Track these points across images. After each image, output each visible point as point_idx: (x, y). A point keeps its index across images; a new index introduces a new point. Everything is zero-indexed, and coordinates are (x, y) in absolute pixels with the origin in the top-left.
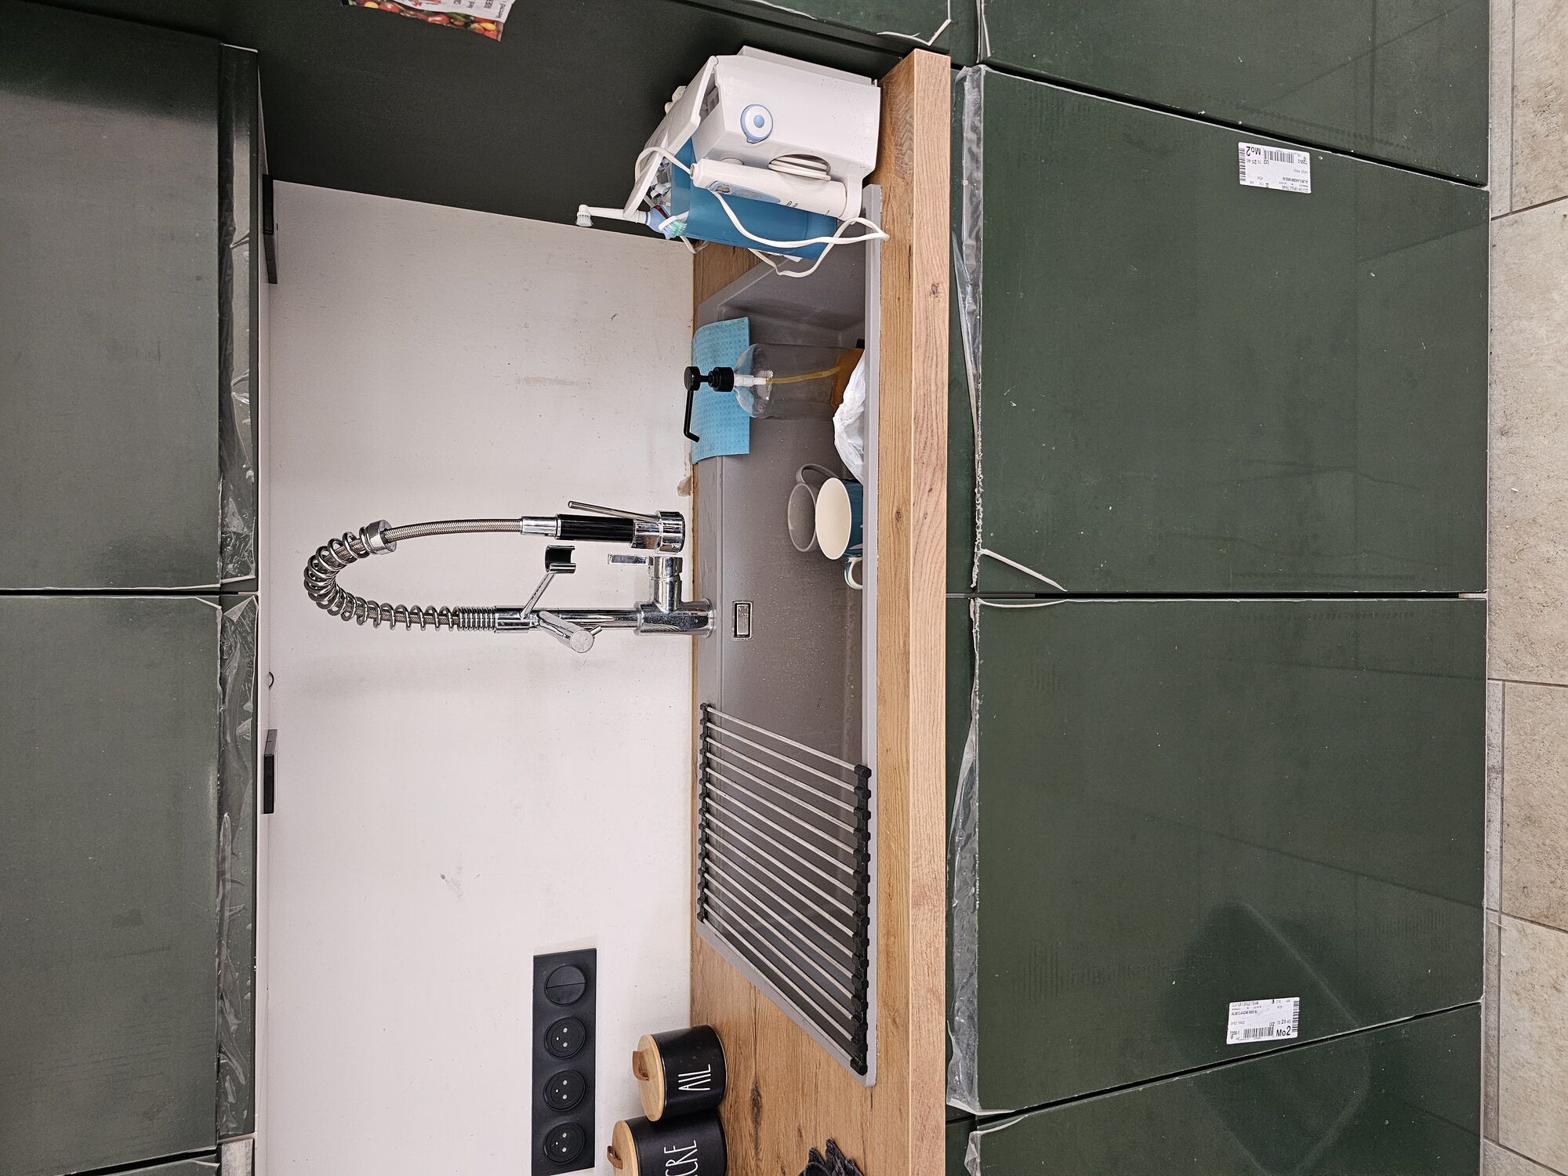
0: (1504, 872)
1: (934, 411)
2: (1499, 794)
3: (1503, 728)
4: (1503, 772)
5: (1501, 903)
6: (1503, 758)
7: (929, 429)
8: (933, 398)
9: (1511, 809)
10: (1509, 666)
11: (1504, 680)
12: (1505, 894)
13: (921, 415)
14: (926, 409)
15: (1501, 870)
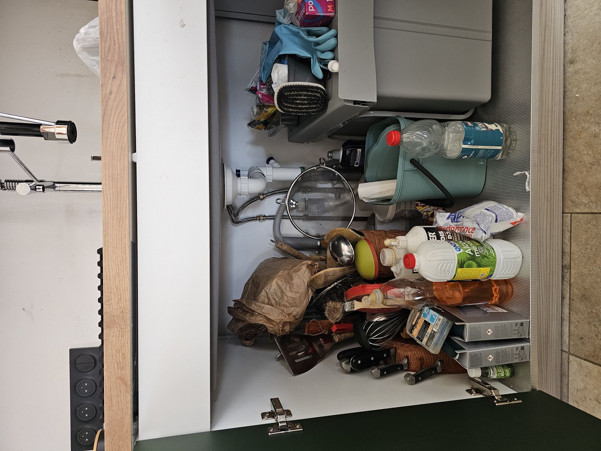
0: (571, 329)
1: (115, 28)
2: (569, 282)
3: (571, 242)
4: (570, 268)
5: (569, 347)
6: (570, 260)
7: (112, 40)
8: (114, 21)
9: (575, 291)
10: (574, 204)
11: (571, 213)
12: (571, 342)
13: (105, 31)
14: (109, 27)
15: (569, 327)
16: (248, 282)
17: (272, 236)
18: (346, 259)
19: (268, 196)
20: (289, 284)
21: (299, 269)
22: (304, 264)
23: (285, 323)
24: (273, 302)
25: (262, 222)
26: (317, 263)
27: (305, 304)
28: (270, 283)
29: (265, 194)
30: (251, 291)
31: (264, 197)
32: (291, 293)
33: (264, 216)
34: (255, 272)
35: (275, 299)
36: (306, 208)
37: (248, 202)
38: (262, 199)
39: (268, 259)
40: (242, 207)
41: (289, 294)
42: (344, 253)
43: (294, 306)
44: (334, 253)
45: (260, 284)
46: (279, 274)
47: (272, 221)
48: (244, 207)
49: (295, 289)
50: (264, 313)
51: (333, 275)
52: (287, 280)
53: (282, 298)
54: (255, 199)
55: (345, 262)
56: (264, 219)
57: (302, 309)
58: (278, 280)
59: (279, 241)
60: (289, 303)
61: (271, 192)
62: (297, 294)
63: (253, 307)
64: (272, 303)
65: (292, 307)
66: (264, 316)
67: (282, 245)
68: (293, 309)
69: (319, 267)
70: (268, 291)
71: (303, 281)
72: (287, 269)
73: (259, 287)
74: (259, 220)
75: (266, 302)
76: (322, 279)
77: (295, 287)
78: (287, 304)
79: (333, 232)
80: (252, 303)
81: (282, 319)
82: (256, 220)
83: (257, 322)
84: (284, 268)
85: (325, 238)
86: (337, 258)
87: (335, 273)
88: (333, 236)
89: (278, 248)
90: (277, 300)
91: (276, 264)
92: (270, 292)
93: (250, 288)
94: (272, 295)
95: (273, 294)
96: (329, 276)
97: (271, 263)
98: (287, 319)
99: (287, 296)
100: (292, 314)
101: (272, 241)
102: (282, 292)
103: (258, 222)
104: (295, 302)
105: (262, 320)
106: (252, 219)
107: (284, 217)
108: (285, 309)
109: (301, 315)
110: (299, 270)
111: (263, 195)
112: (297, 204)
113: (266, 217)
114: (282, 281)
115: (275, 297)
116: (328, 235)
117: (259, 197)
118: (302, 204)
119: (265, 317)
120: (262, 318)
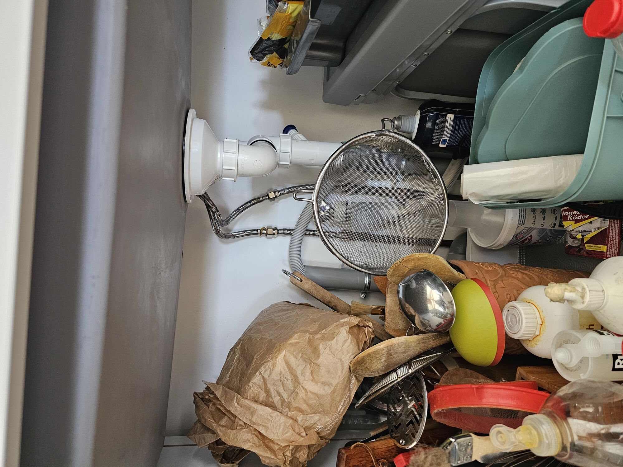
16: (235, 347)
17: (287, 263)
18: (435, 321)
19: (283, 194)
20: (310, 364)
21: (333, 334)
22: (343, 325)
23: (297, 448)
24: (276, 400)
25: (271, 238)
26: (370, 324)
27: (342, 408)
28: (272, 359)
29: (278, 191)
30: (237, 369)
31: (276, 197)
32: (313, 383)
33: (275, 229)
34: (249, 330)
35: (280, 395)
36: (348, 218)
37: (247, 203)
38: (273, 199)
39: (277, 304)
40: (236, 210)
41: (310, 386)
42: (430, 307)
43: (319, 412)
44: (407, 305)
45: (253, 359)
46: (293, 341)
47: (288, 239)
48: (239, 210)
49: (322, 376)
50: (255, 424)
51: (404, 352)
52: (306, 355)
53: (294, 392)
54: (261, 199)
55: (430, 326)
56: (274, 234)
57: (335, 418)
58: (288, 354)
59: (296, 274)
60: (310, 406)
61: (288, 189)
62: (326, 387)
63: (235, 407)
64: (273, 402)
65: (315, 413)
66: (255, 430)
67: (301, 281)
68: (316, 417)
69: (373, 331)
70: (266, 376)
71: (341, 360)
72: (307, 331)
73: (251, 363)
74: (266, 234)
75: (261, 399)
76: (380, 359)
77: (323, 371)
78: (304, 407)
79: (408, 261)
80: (233, 399)
81: (292, 439)
82: (261, 234)
83: (238, 445)
84: (301, 329)
85: (389, 273)
86: (415, 316)
87: (407, 346)
88: (406, 270)
89: (295, 284)
90: (285, 396)
91: (288, 318)
92: (271, 377)
93: (236, 361)
94: (274, 385)
95: (277, 383)
96: (395, 353)
97: (281, 314)
98: (303, 441)
99: (306, 391)
100: (314, 428)
101: (285, 272)
102: (296, 380)
103: (263, 238)
104: (321, 404)
105: (249, 440)
106: (253, 232)
107: (308, 233)
108: (300, 418)
109: (332, 430)
110: (332, 336)
111: (275, 192)
112: (332, 211)
113: (278, 230)
114: (296, 357)
115: (281, 391)
116: (397, 268)
117: (268, 195)
118: (340, 212)
119: (257, 433)
120: (249, 436)
